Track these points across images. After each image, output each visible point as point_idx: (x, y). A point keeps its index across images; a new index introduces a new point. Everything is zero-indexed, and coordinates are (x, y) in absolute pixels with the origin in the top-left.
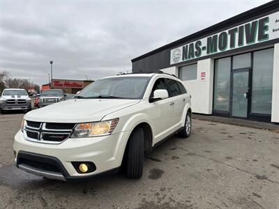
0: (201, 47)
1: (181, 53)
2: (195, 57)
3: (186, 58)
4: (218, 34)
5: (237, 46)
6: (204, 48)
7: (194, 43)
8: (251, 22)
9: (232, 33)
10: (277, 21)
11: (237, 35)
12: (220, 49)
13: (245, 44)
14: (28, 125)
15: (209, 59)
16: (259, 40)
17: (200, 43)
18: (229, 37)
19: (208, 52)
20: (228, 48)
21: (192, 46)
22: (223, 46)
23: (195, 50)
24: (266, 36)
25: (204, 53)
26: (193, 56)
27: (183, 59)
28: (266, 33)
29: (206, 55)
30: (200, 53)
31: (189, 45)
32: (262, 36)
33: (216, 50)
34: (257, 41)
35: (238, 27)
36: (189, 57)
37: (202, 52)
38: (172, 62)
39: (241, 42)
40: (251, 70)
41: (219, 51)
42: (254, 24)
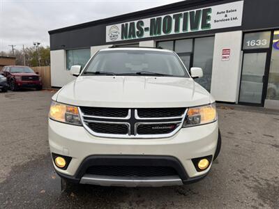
0: (143, 28)
1: (120, 31)
2: (137, 38)
3: (126, 37)
4: (163, 17)
5: (181, 31)
6: (147, 29)
7: (136, 22)
8: (195, 10)
9: (177, 18)
10: (218, 13)
11: (182, 20)
12: (164, 32)
13: (189, 30)
14: (85, 113)
15: (153, 41)
16: (202, 27)
17: (142, 23)
18: (174, 21)
19: (151, 34)
20: (173, 32)
21: (132, 25)
22: (167, 29)
23: (137, 30)
24: (209, 25)
25: (147, 34)
26: (134, 36)
27: (122, 38)
28: (208, 22)
29: (149, 36)
30: (142, 34)
31: (129, 23)
32: (205, 25)
33: (159, 32)
34: (200, 29)
35: (183, 13)
36: (130, 37)
37: (145, 33)
38: (108, 40)
39: (185, 28)
40: (192, 55)
41: (163, 34)
42: (198, 12)
